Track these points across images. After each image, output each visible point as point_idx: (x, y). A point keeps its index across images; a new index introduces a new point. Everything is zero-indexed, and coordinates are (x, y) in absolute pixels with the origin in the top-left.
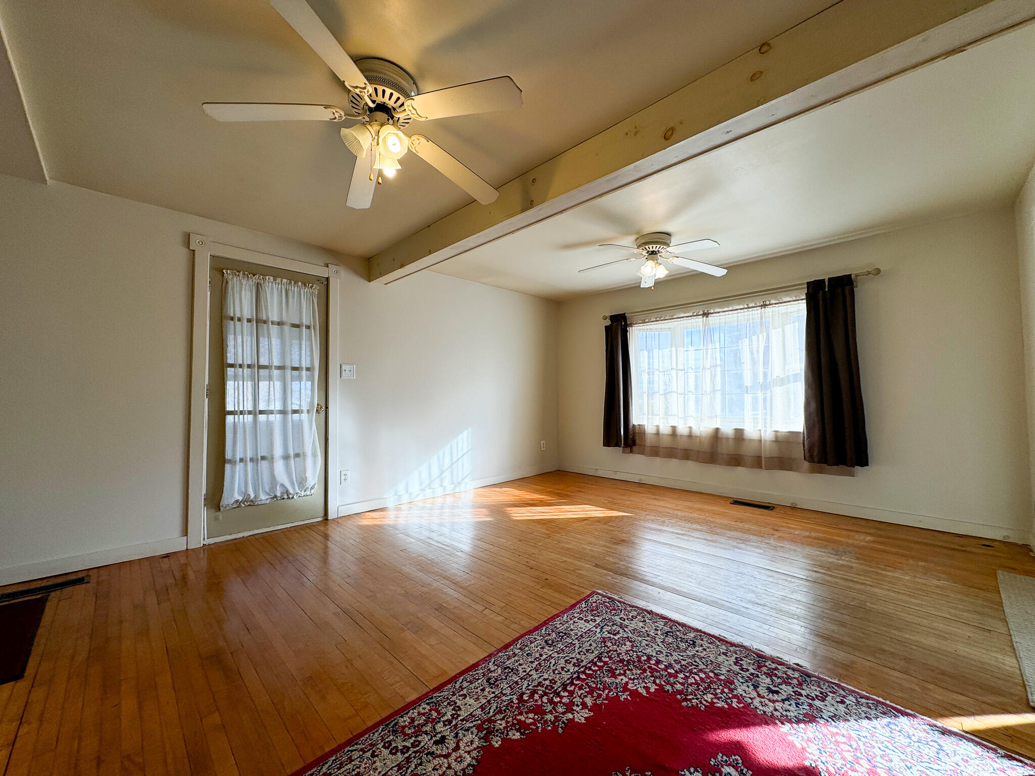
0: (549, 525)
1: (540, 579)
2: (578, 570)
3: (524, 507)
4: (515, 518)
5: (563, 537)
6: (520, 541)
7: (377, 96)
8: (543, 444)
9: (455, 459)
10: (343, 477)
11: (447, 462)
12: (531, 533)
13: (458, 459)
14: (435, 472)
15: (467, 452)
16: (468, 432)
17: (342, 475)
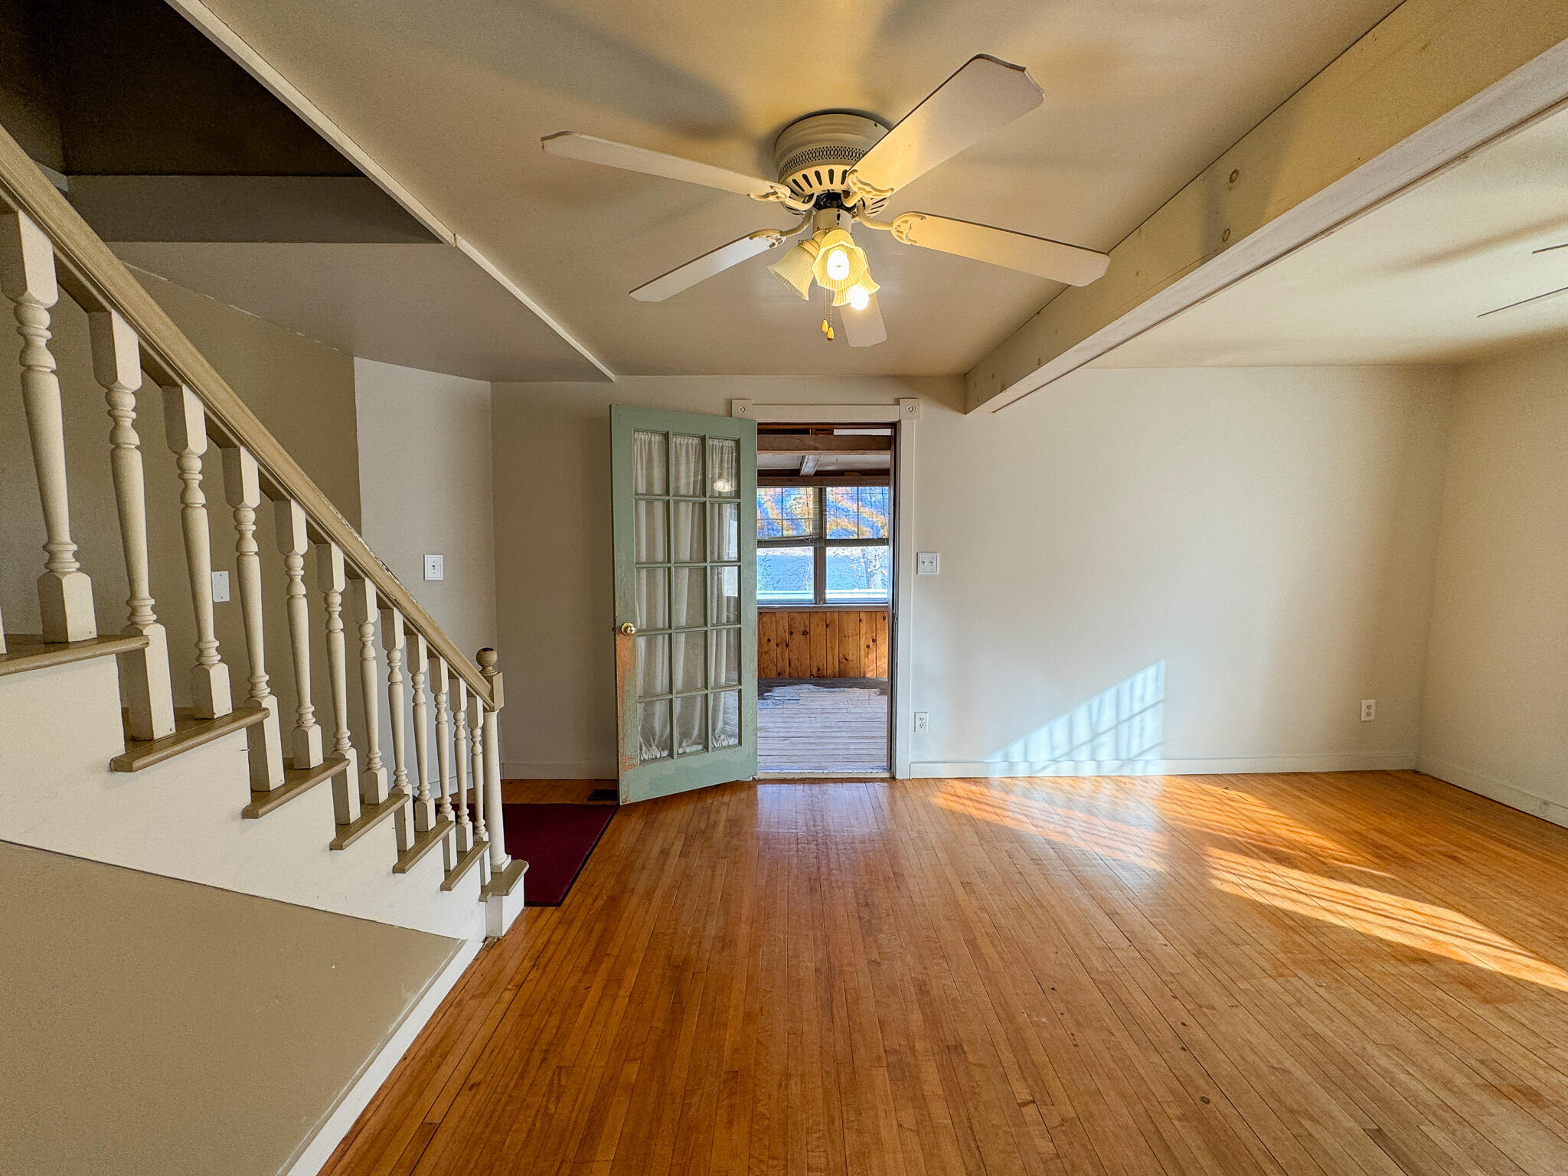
0: (1297, 938)
1: (1190, 1090)
2: (1311, 1118)
3: (1259, 858)
4: (1217, 884)
5: (1321, 991)
6: (1199, 954)
7: (811, 186)
8: (1369, 707)
9: (1125, 714)
10: (918, 722)
11: (1108, 718)
12: (1237, 945)
13: (1133, 716)
14: (1082, 733)
15: (1153, 706)
16: (1158, 669)
17: (917, 720)
